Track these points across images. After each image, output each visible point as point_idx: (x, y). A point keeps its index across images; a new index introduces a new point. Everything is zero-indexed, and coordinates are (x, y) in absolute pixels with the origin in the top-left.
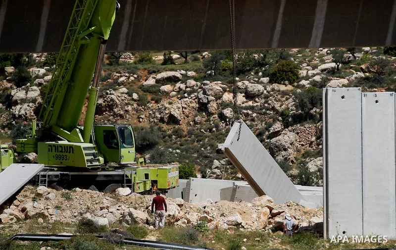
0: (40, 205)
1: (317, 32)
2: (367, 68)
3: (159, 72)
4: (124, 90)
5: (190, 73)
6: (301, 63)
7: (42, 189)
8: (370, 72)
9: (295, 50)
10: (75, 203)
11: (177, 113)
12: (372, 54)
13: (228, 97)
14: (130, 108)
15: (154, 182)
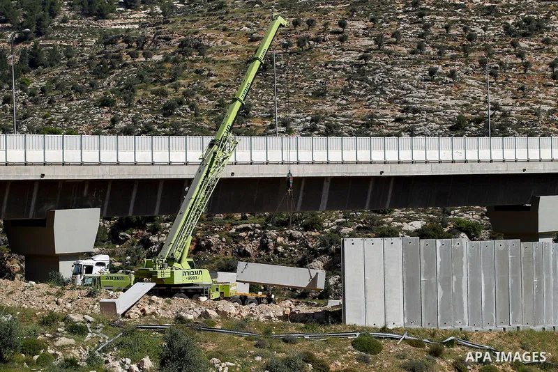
0: (153, 308)
1: (324, 202)
2: (364, 221)
3: (238, 225)
4: (218, 236)
5: (257, 225)
6: (324, 218)
7: (154, 298)
8: (366, 223)
10: (174, 305)
11: (248, 249)
13: (280, 239)
14: (221, 247)
15: (222, 293)
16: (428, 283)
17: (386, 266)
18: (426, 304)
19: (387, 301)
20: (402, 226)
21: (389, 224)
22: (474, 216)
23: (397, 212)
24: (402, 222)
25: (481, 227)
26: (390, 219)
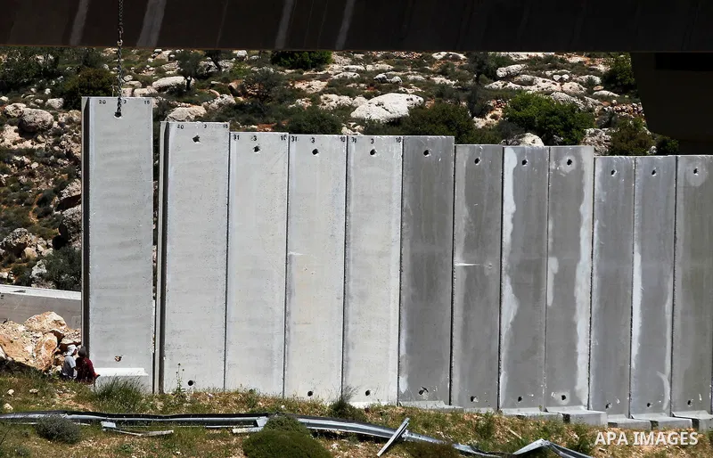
2: (241, 87)
6: (122, 74)
8: (245, 94)
9: (113, 50)
12: (250, 62)
16: (473, 275)
17: (352, 220)
18: (465, 339)
19: (350, 326)
20: (352, 108)
21: (315, 99)
22: (567, 86)
23: (340, 66)
24: (352, 94)
25: (587, 119)
26: (318, 85)
